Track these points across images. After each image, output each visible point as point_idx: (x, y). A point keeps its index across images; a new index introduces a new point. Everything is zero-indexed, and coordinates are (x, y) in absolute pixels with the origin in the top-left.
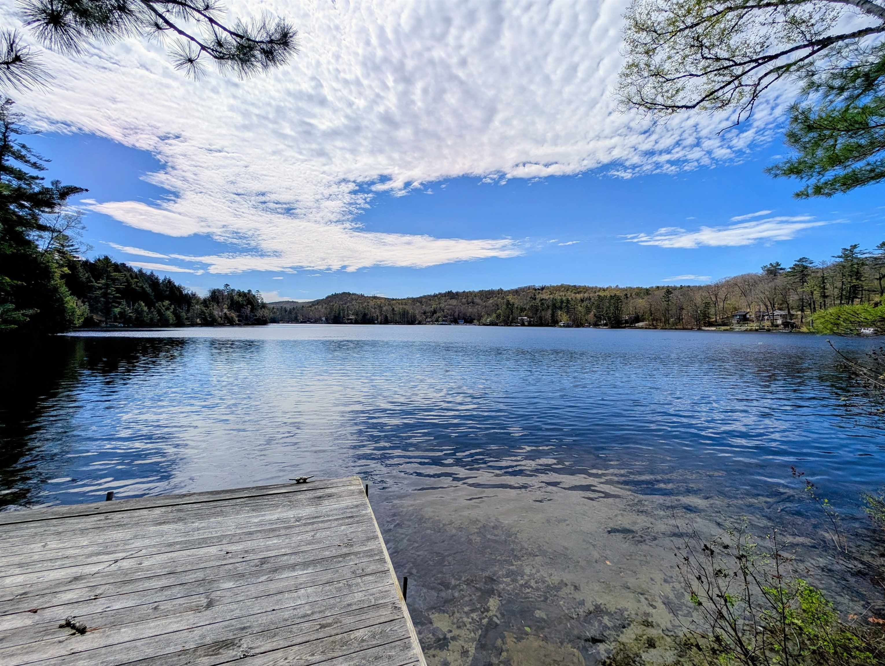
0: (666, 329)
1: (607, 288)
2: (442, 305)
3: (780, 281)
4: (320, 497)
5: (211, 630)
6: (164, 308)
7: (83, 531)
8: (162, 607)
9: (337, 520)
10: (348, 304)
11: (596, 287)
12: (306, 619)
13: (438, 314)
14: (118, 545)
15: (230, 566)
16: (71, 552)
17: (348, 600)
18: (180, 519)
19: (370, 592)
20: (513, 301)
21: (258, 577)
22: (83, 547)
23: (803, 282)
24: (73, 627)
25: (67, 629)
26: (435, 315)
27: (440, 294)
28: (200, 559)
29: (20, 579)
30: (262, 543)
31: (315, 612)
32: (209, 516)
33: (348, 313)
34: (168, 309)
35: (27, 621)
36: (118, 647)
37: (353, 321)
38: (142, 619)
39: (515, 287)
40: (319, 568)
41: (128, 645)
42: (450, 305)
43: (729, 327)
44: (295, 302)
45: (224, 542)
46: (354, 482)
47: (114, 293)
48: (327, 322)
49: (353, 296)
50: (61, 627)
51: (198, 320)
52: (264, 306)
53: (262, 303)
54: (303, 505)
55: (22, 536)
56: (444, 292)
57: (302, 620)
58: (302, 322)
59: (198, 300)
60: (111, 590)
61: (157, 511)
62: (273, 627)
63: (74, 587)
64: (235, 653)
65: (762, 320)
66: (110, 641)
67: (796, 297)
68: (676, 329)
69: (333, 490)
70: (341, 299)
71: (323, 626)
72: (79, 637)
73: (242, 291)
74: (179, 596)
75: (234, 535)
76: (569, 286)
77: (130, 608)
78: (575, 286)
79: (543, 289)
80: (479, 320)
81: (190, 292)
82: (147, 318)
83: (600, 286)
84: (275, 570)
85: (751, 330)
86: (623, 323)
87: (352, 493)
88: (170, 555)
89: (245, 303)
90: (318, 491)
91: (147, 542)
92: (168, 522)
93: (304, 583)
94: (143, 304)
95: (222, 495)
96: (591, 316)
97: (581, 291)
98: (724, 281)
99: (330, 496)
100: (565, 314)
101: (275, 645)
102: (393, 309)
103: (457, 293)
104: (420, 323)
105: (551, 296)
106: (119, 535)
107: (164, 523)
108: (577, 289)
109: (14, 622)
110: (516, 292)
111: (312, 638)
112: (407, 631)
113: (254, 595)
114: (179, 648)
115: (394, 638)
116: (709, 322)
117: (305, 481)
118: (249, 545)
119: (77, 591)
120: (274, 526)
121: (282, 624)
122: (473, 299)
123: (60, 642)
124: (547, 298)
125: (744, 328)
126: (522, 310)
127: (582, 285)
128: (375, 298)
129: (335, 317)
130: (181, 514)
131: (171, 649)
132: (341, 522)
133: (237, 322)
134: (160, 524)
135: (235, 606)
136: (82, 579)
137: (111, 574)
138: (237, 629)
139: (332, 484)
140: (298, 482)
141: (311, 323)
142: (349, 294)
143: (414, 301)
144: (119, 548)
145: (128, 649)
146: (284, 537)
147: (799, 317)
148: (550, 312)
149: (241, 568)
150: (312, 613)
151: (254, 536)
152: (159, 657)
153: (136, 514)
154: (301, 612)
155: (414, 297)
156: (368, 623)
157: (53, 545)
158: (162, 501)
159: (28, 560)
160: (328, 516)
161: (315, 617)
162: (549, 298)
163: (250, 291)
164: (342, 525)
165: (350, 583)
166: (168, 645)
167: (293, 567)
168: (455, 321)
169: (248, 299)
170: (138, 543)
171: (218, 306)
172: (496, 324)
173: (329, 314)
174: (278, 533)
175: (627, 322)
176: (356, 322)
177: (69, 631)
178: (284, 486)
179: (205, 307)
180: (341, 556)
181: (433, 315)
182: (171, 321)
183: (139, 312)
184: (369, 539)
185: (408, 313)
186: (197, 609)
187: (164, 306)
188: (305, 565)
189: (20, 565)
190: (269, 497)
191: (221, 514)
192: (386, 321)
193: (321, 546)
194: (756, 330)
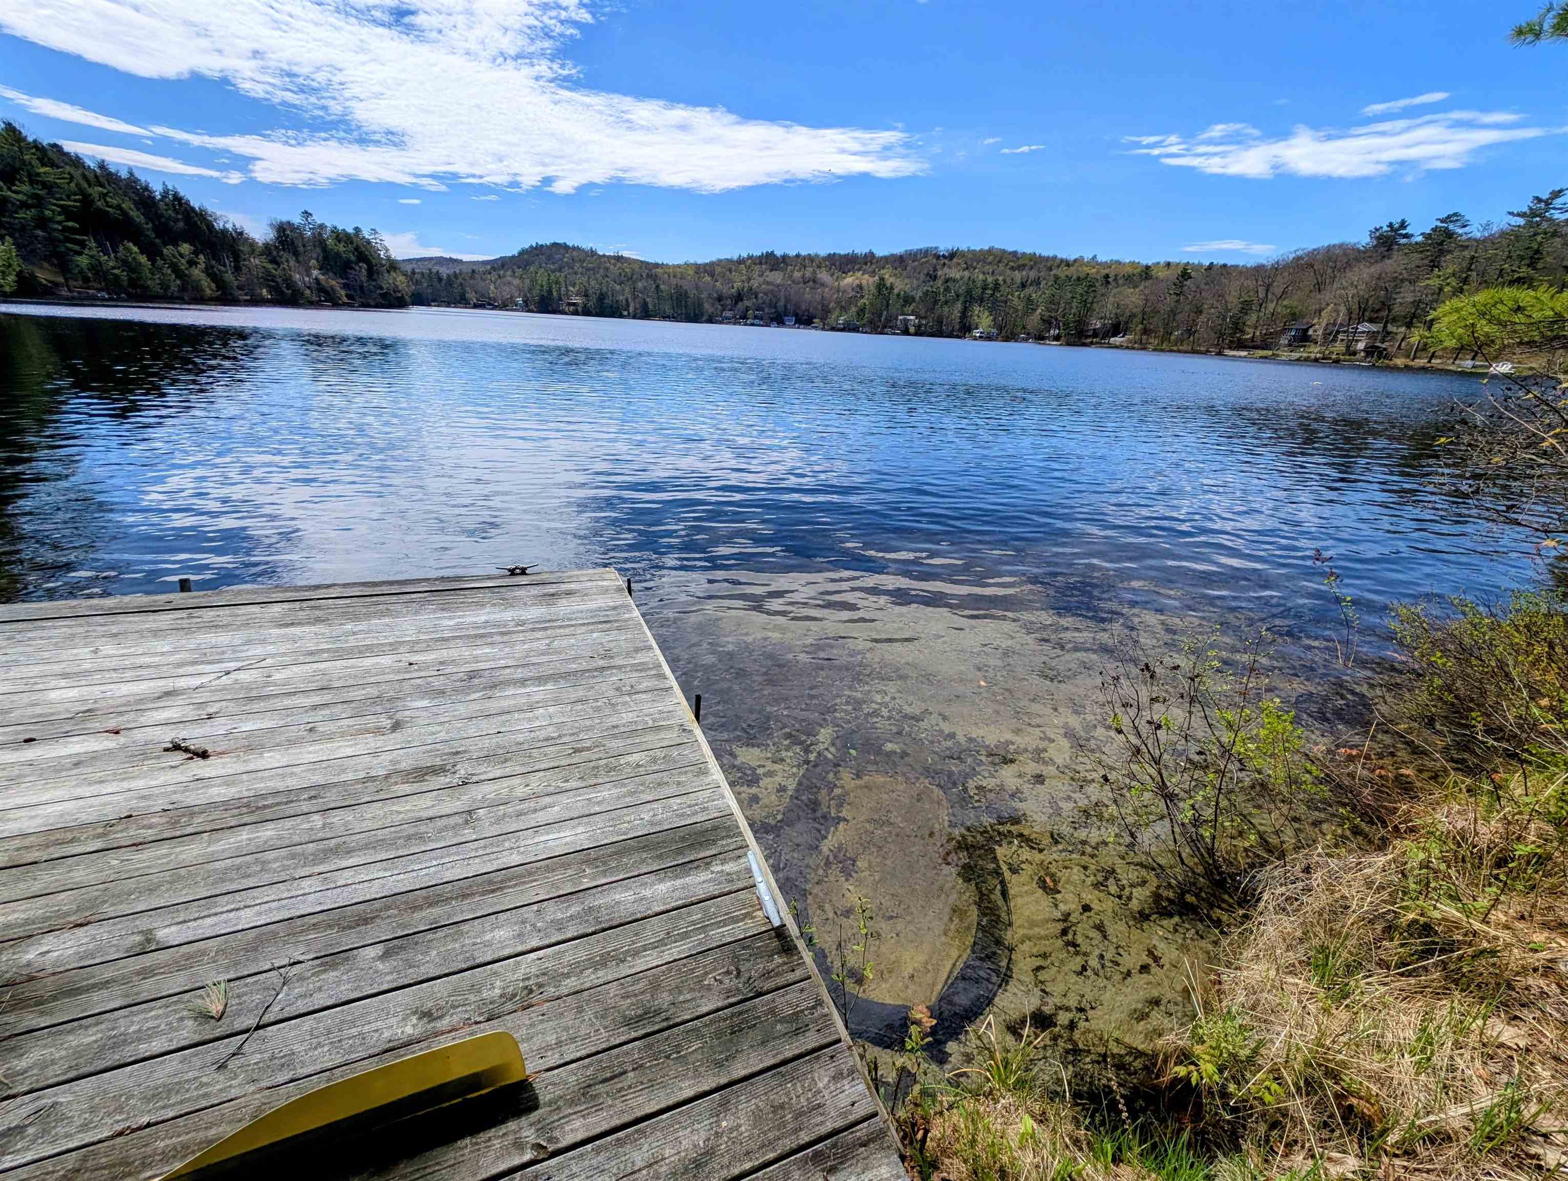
0: (1162, 350)
1: (1075, 261)
2: (755, 284)
3: (1395, 264)
4: (553, 595)
5: (407, 754)
6: (183, 261)
7: (156, 633)
8: (321, 729)
9: (584, 624)
10: (566, 270)
11: (1055, 258)
12: (552, 742)
13: (747, 303)
14: (223, 653)
15: (418, 681)
16: (147, 660)
17: (614, 720)
18: (318, 620)
19: (645, 712)
20: (892, 280)
21: (469, 694)
22: (163, 654)
23: (1434, 266)
24: (187, 750)
25: (177, 753)
26: (740, 304)
27: (750, 257)
28: (367, 671)
29: (73, 693)
30: (466, 653)
31: (565, 735)
32: (368, 616)
33: (568, 290)
34: (192, 263)
35: (110, 743)
36: (266, 774)
37: (580, 309)
38: (293, 742)
39: (898, 250)
40: (563, 684)
41: (280, 771)
42: (768, 283)
43: (1270, 353)
44: (456, 261)
45: (402, 650)
46: (607, 576)
47: (59, 218)
48: (527, 307)
49: (575, 254)
50: (167, 750)
51: (264, 292)
52: (393, 266)
53: (389, 258)
54: (525, 604)
55: (50, 638)
56: (759, 254)
57: (545, 744)
58: (476, 306)
59: (252, 244)
60: (232, 707)
61: (277, 608)
62: (501, 752)
63: (168, 704)
64: (448, 780)
65: (1333, 340)
66: (252, 767)
67: (1410, 299)
68: (1179, 351)
69: (573, 586)
70: (549, 258)
71: (576, 751)
72: (200, 762)
73: (340, 228)
74: (344, 716)
75: (418, 642)
76: (1004, 251)
77: (272, 730)
78: (1015, 253)
79: (952, 255)
80: (823, 319)
81: (229, 226)
82: (153, 284)
83: (1062, 254)
84: (494, 686)
85: (1307, 359)
86: (1089, 337)
87: (605, 591)
88: (315, 666)
89: (353, 258)
90: (548, 586)
91: (271, 649)
92: (299, 624)
93: (543, 700)
94: (135, 249)
95: (383, 588)
96: (1034, 320)
97: (1024, 266)
98: (1291, 257)
99: (569, 593)
100: (987, 313)
101: (508, 771)
102: (658, 287)
103: (785, 258)
104: (710, 321)
105: (966, 273)
106: (222, 638)
107: (292, 624)
108: (1017, 261)
109: (86, 744)
110: (899, 261)
111: (563, 763)
112: (703, 756)
113: (465, 716)
114: (362, 775)
115: (685, 763)
116: (1239, 340)
117: (523, 572)
118: (444, 654)
119: (174, 709)
120: (482, 631)
121: (514, 749)
122: (814, 272)
123: (172, 767)
124: (958, 276)
125: (1295, 355)
126: (908, 300)
127: (1029, 251)
128: (619, 259)
129: (543, 298)
130: (318, 613)
131: (350, 776)
132: (591, 627)
133: (345, 300)
134: (287, 625)
135: (439, 728)
136: (178, 695)
137: (224, 689)
138: (446, 754)
139: (570, 577)
140: (512, 572)
141: (495, 308)
142: (565, 247)
143: (700, 269)
144: (226, 656)
145: (283, 776)
146: (502, 645)
147: (1400, 337)
148: (959, 306)
149: (437, 683)
150: (560, 736)
151: (452, 644)
152: (335, 785)
153: (240, 612)
154: (542, 734)
155: (700, 262)
156: (644, 747)
157: (108, 649)
158: (280, 595)
159: (76, 669)
160: (569, 619)
161: (564, 740)
162: (962, 278)
163: (357, 229)
164: (592, 632)
165: (613, 701)
166: (344, 771)
167: (523, 682)
168: (778, 320)
169: (357, 249)
170: (258, 650)
171: (298, 261)
172: (855, 329)
173: (530, 290)
174: (490, 640)
175: (1095, 334)
176: (586, 312)
177: (180, 756)
178: (490, 578)
179: (271, 262)
180: (596, 670)
181: (736, 303)
182: (208, 292)
183: (131, 267)
184: (637, 650)
185: (687, 297)
186: (378, 731)
187: (181, 255)
188: (540, 680)
189: (65, 676)
190: (466, 592)
191: (387, 613)
192: (645, 314)
193: (562, 657)
194: (1316, 360)
